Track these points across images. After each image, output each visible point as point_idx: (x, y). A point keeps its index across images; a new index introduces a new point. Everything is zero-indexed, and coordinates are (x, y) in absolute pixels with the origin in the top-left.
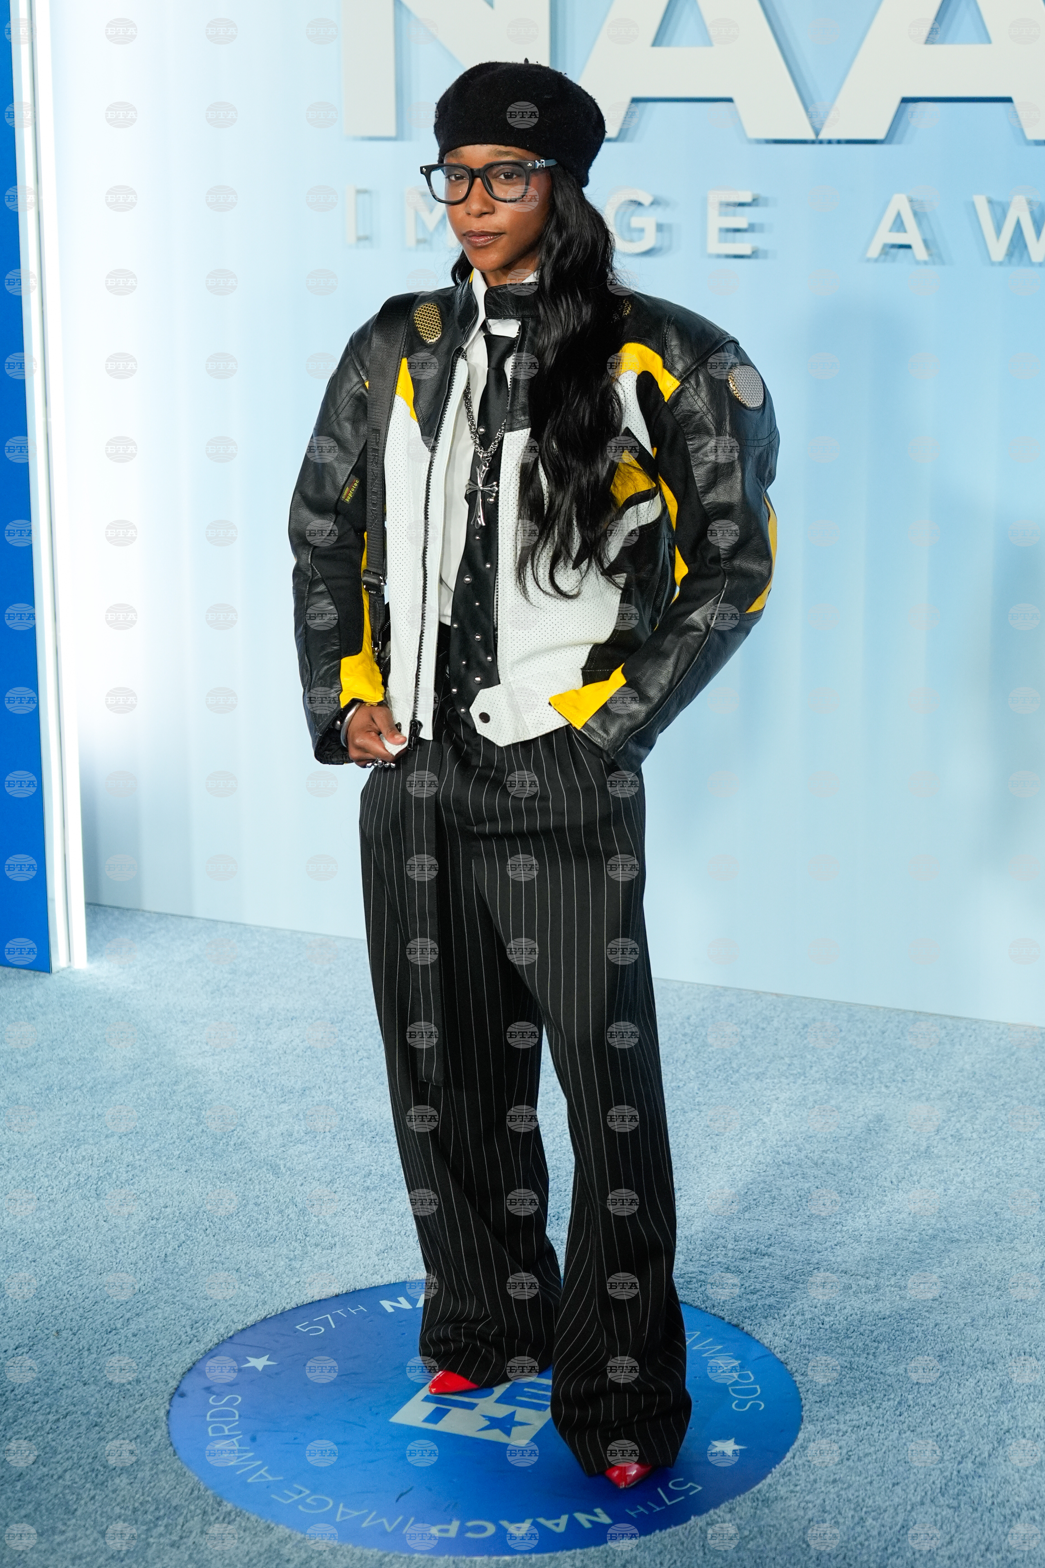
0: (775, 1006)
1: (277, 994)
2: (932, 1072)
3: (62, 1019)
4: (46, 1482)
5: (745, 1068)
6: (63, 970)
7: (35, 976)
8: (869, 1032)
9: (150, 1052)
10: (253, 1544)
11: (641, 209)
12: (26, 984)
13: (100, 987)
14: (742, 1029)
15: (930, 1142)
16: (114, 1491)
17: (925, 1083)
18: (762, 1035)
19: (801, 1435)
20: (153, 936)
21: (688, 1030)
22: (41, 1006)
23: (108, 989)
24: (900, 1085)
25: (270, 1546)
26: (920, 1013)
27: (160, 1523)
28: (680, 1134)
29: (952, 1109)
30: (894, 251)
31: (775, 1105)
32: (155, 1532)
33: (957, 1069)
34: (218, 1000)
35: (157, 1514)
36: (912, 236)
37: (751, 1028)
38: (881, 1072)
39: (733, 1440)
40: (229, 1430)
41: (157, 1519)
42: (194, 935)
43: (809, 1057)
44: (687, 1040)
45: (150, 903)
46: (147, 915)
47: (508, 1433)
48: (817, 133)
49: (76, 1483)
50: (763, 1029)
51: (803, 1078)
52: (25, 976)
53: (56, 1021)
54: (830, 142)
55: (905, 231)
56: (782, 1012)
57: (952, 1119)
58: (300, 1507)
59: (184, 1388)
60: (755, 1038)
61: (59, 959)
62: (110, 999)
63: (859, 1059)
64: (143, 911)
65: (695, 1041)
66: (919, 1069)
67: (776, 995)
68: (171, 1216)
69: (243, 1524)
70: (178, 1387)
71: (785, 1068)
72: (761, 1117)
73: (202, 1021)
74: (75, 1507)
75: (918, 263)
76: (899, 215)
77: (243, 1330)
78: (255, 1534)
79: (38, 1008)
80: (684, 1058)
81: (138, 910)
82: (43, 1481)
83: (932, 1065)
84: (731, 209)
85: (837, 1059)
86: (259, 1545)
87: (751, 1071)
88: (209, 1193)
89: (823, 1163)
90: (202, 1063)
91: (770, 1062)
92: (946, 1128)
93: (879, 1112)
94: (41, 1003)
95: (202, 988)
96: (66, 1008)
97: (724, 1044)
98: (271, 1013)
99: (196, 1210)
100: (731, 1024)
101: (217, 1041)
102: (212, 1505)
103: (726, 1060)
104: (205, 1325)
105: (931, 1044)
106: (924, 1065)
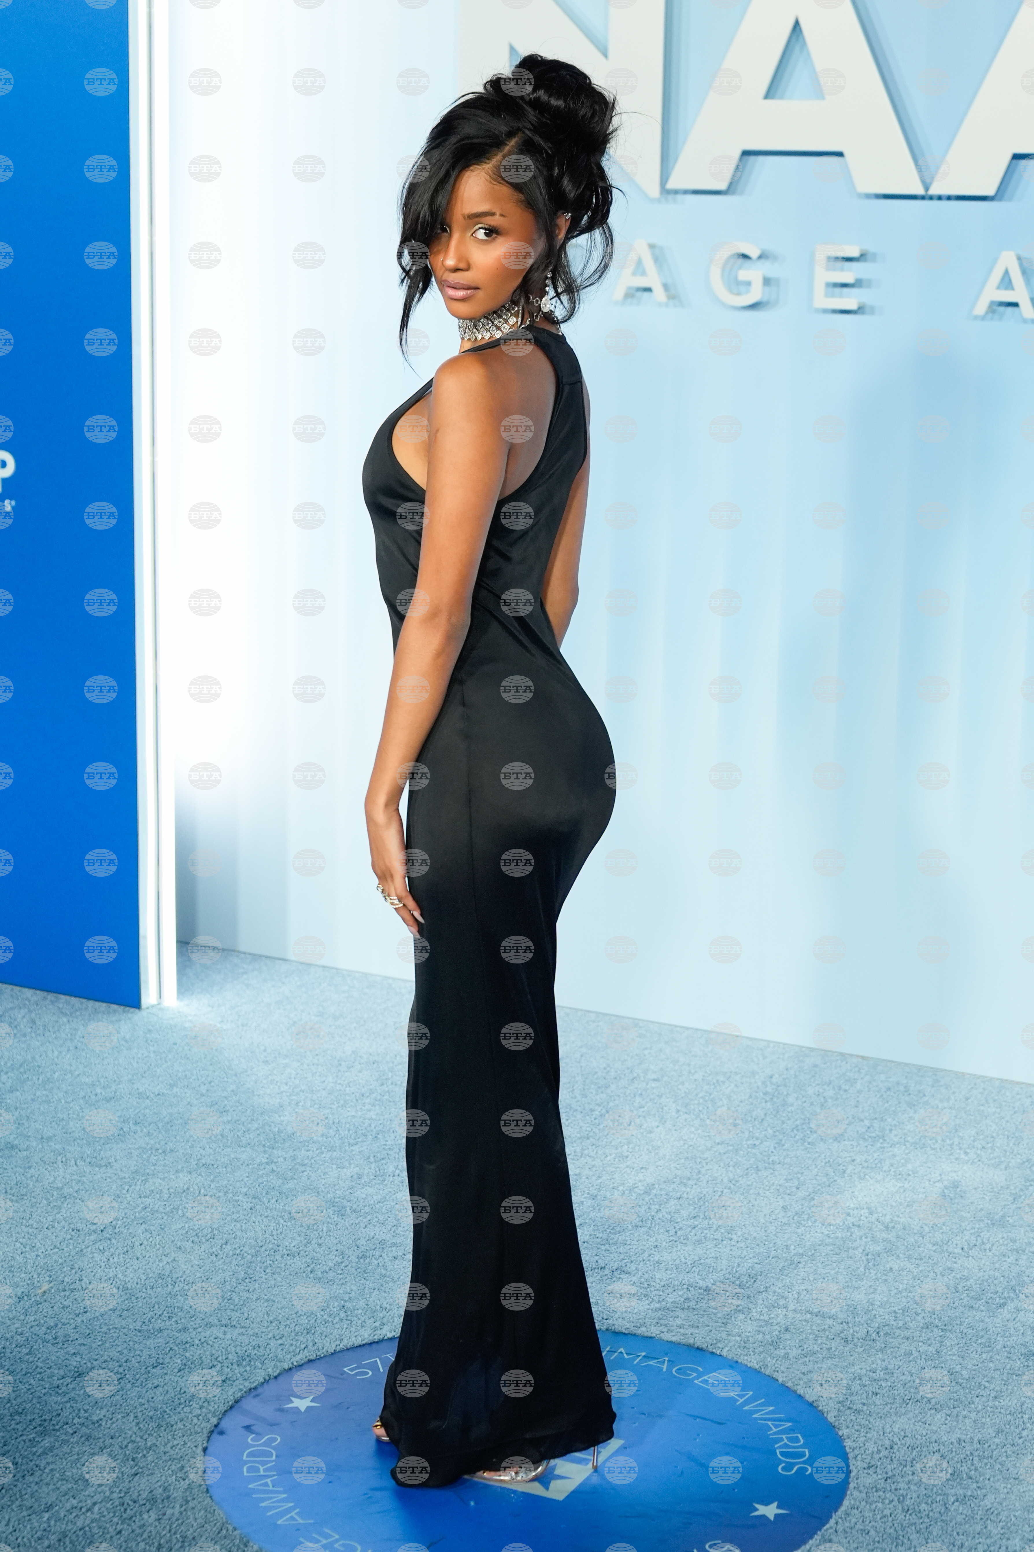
0: (860, 1069)
1: (361, 1038)
2: (1013, 1141)
3: (146, 1054)
4: (74, 1514)
5: (823, 1129)
6: (153, 1006)
7: (124, 1012)
8: (952, 1097)
9: (229, 1090)
12: (114, 1019)
13: (187, 1025)
14: (824, 1089)
15: (1006, 1210)
16: (140, 1527)
17: (1006, 1151)
18: (844, 1097)
19: (846, 1503)
20: (245, 976)
22: (126, 1041)
23: (195, 1026)
24: (979, 1152)
26: (1007, 1080)
28: (751, 1192)
30: (1001, 308)
31: (851, 1167)
34: (302, 1041)
36: (1020, 294)
37: (834, 1088)
38: (962, 1138)
39: (775, 1504)
40: (265, 1470)
42: (286, 977)
43: (889, 1120)
44: (768, 1099)
45: (245, 944)
46: (242, 956)
47: (547, 1486)
48: (927, 189)
49: (104, 1516)
50: (845, 1091)
51: (881, 1141)
52: (115, 1011)
53: (140, 1056)
54: (940, 198)
55: (1013, 289)
56: (866, 1074)
59: (224, 1425)
60: (837, 1099)
61: (149, 996)
62: (196, 1036)
63: (939, 1124)
64: (238, 952)
65: (775, 1100)
66: (1001, 1136)
67: (863, 1057)
68: (231, 1253)
70: (218, 1424)
71: (864, 1130)
72: (836, 1178)
73: (284, 1061)
75: (1025, 321)
76: (1007, 272)
77: (290, 1369)
79: (124, 1043)
80: (763, 1116)
81: (233, 951)
82: (71, 1513)
83: (1014, 1134)
84: (840, 264)
85: (917, 1124)
87: (829, 1132)
88: (272, 1232)
89: (894, 1227)
90: (279, 1103)
91: (849, 1124)
92: (1023, 1197)
93: (956, 1178)
94: (127, 1037)
95: (288, 1029)
96: (152, 1044)
97: (805, 1104)
98: (353, 1056)
99: (257, 1248)
100: (814, 1085)
101: (297, 1082)
102: (238, 1546)
103: (804, 1120)
104: (252, 1363)
105: (1015, 1112)
106: (1006, 1133)
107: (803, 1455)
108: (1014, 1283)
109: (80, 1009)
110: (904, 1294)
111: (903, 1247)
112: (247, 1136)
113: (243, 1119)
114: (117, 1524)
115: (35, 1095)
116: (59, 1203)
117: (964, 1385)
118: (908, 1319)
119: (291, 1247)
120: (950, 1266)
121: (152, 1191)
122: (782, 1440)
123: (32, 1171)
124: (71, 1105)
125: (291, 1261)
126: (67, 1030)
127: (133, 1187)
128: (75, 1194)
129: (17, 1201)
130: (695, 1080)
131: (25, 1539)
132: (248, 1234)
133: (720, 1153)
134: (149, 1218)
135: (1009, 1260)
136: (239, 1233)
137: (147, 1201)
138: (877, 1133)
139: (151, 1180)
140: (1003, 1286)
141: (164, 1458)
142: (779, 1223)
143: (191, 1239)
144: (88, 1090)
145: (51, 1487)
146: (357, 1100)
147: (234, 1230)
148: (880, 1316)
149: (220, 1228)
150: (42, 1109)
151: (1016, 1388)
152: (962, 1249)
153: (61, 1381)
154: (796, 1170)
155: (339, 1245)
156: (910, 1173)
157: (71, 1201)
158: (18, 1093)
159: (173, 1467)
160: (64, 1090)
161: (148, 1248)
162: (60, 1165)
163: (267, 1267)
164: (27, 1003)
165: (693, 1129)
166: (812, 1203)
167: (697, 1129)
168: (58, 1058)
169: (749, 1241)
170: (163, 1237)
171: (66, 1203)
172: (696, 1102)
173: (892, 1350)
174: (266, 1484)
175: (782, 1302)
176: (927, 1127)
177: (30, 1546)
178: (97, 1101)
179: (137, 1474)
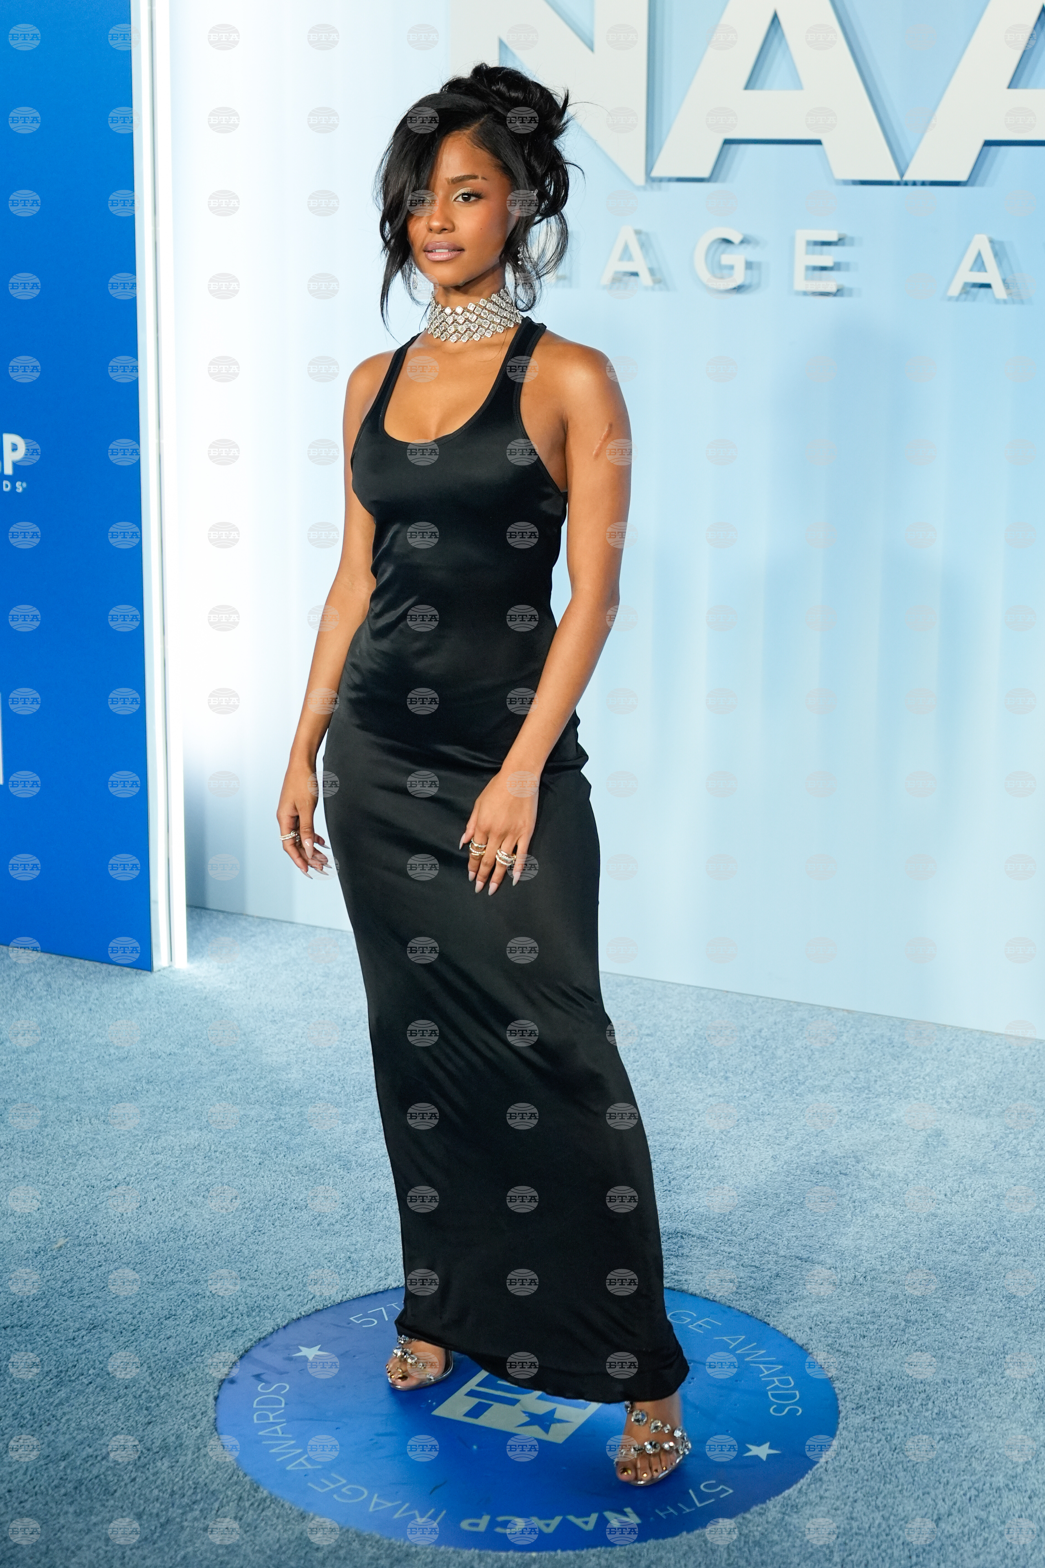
0: (845, 1022)
2: (993, 1090)
3: (158, 1015)
4: (90, 1463)
5: (810, 1081)
6: (164, 969)
7: (136, 974)
8: (935, 1049)
9: (238, 1049)
10: (285, 1531)
11: (731, 247)
12: (127, 981)
13: (197, 987)
14: (811, 1042)
15: (987, 1157)
16: (154, 1474)
17: (986, 1100)
18: (831, 1049)
19: (835, 1442)
20: (253, 939)
21: (758, 1043)
22: (139, 1003)
23: (205, 988)
24: (960, 1101)
25: (301, 1534)
26: (987, 1032)
27: (196, 1507)
28: (742, 1142)
29: (1010, 1126)
30: (975, 290)
31: (838, 1117)
32: (190, 1516)
33: (1018, 1087)
34: (309, 1001)
35: (194, 1498)
36: (992, 275)
37: (820, 1041)
38: (944, 1088)
39: (768, 1444)
40: (274, 1418)
41: (194, 1503)
42: (293, 939)
43: (874, 1071)
44: (757, 1052)
45: (253, 908)
46: (250, 919)
47: (546, 1429)
48: (902, 175)
50: (832, 1044)
51: (866, 1091)
52: (128, 974)
53: (152, 1017)
54: (914, 183)
55: (986, 271)
56: (852, 1027)
57: (1010, 1136)
58: (335, 1496)
60: (823, 1052)
61: (160, 959)
62: (206, 998)
63: (922, 1075)
64: (247, 915)
65: (764, 1053)
66: (982, 1086)
67: (847, 1011)
68: (241, 1207)
69: (277, 1511)
71: (850, 1081)
73: (291, 1021)
74: (115, 1488)
75: (997, 301)
76: (979, 255)
77: (298, 1319)
78: (288, 1521)
79: (136, 1004)
80: (753, 1069)
81: (242, 914)
82: (87, 1462)
83: (994, 1083)
84: (818, 248)
85: (901, 1075)
86: (290, 1532)
87: (817, 1083)
88: (280, 1186)
89: (880, 1175)
90: (287, 1061)
91: (836, 1075)
92: (1003, 1145)
93: (939, 1126)
94: (140, 999)
95: (295, 990)
96: (163, 1005)
97: (793, 1057)
98: (358, 1015)
99: (266, 1202)
100: (801, 1038)
101: (304, 1040)
102: (249, 1491)
103: (793, 1072)
104: (262, 1314)
105: (995, 1063)
106: (987, 1082)
107: (794, 1396)
108: (995, 1227)
109: (94, 972)
110: (890, 1239)
111: (889, 1194)
112: (256, 1093)
113: (252, 1077)
114: (132, 1471)
115: (50, 1056)
116: (75, 1160)
117: (948, 1327)
118: (894, 1263)
119: (299, 1201)
120: (933, 1211)
121: (164, 1148)
122: (774, 1382)
123: (48, 1130)
124: (86, 1065)
125: (299, 1214)
126: (82, 993)
127: (146, 1144)
128: (89, 1152)
129: (33, 1159)
130: (688, 1035)
131: (42, 1488)
132: (257, 1188)
133: (711, 1105)
134: (161, 1174)
135: (990, 1206)
136: (248, 1188)
137: (160, 1157)
138: (863, 1084)
139: (162, 1137)
140: (985, 1231)
141: (177, 1407)
142: (769, 1172)
143: (202, 1194)
144: (103, 1051)
145: (67, 1436)
146: (362, 1058)
147: (244, 1184)
148: (867, 1261)
149: (230, 1183)
150: (57, 1069)
151: (998, 1330)
152: (946, 1195)
153: (77, 1333)
154: (785, 1120)
155: (345, 1198)
156: (895, 1122)
157: (86, 1158)
158: (34, 1054)
159: (186, 1416)
160: (79, 1050)
161: (161, 1203)
162: (75, 1123)
163: (275, 1220)
164: (43, 966)
165: (685, 1082)
166: (801, 1152)
167: (690, 1082)
168: (72, 1020)
169: (740, 1190)
170: (175, 1192)
171: (81, 1160)
172: (688, 1056)
173: (878, 1293)
174: (276, 1431)
175: (772, 1248)
176: (911, 1078)
177: (47, 1494)
178: (110, 1061)
179: (150, 1423)
